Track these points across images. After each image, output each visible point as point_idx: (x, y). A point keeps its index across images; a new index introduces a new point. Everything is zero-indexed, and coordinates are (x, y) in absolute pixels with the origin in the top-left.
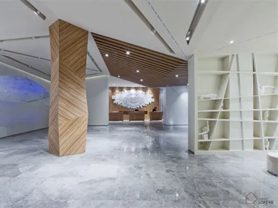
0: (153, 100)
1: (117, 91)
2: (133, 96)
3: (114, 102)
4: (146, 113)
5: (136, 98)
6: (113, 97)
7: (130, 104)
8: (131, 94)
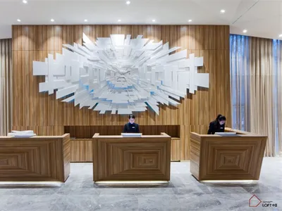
0: (204, 80)
1: (54, 42)
2: (121, 63)
3: (43, 87)
4: (175, 131)
5: (130, 70)
6: (38, 68)
7: (106, 94)
8: (111, 54)
